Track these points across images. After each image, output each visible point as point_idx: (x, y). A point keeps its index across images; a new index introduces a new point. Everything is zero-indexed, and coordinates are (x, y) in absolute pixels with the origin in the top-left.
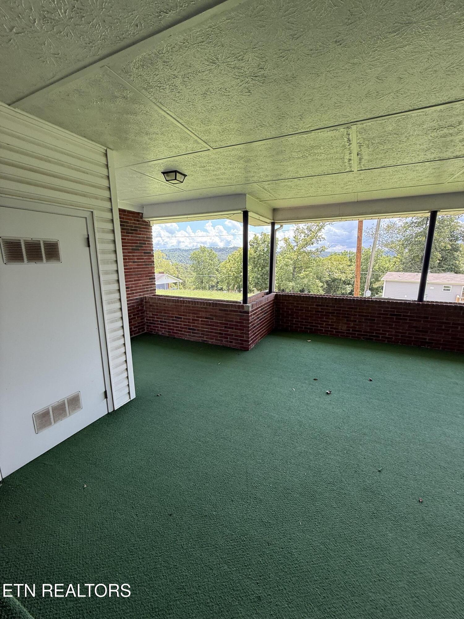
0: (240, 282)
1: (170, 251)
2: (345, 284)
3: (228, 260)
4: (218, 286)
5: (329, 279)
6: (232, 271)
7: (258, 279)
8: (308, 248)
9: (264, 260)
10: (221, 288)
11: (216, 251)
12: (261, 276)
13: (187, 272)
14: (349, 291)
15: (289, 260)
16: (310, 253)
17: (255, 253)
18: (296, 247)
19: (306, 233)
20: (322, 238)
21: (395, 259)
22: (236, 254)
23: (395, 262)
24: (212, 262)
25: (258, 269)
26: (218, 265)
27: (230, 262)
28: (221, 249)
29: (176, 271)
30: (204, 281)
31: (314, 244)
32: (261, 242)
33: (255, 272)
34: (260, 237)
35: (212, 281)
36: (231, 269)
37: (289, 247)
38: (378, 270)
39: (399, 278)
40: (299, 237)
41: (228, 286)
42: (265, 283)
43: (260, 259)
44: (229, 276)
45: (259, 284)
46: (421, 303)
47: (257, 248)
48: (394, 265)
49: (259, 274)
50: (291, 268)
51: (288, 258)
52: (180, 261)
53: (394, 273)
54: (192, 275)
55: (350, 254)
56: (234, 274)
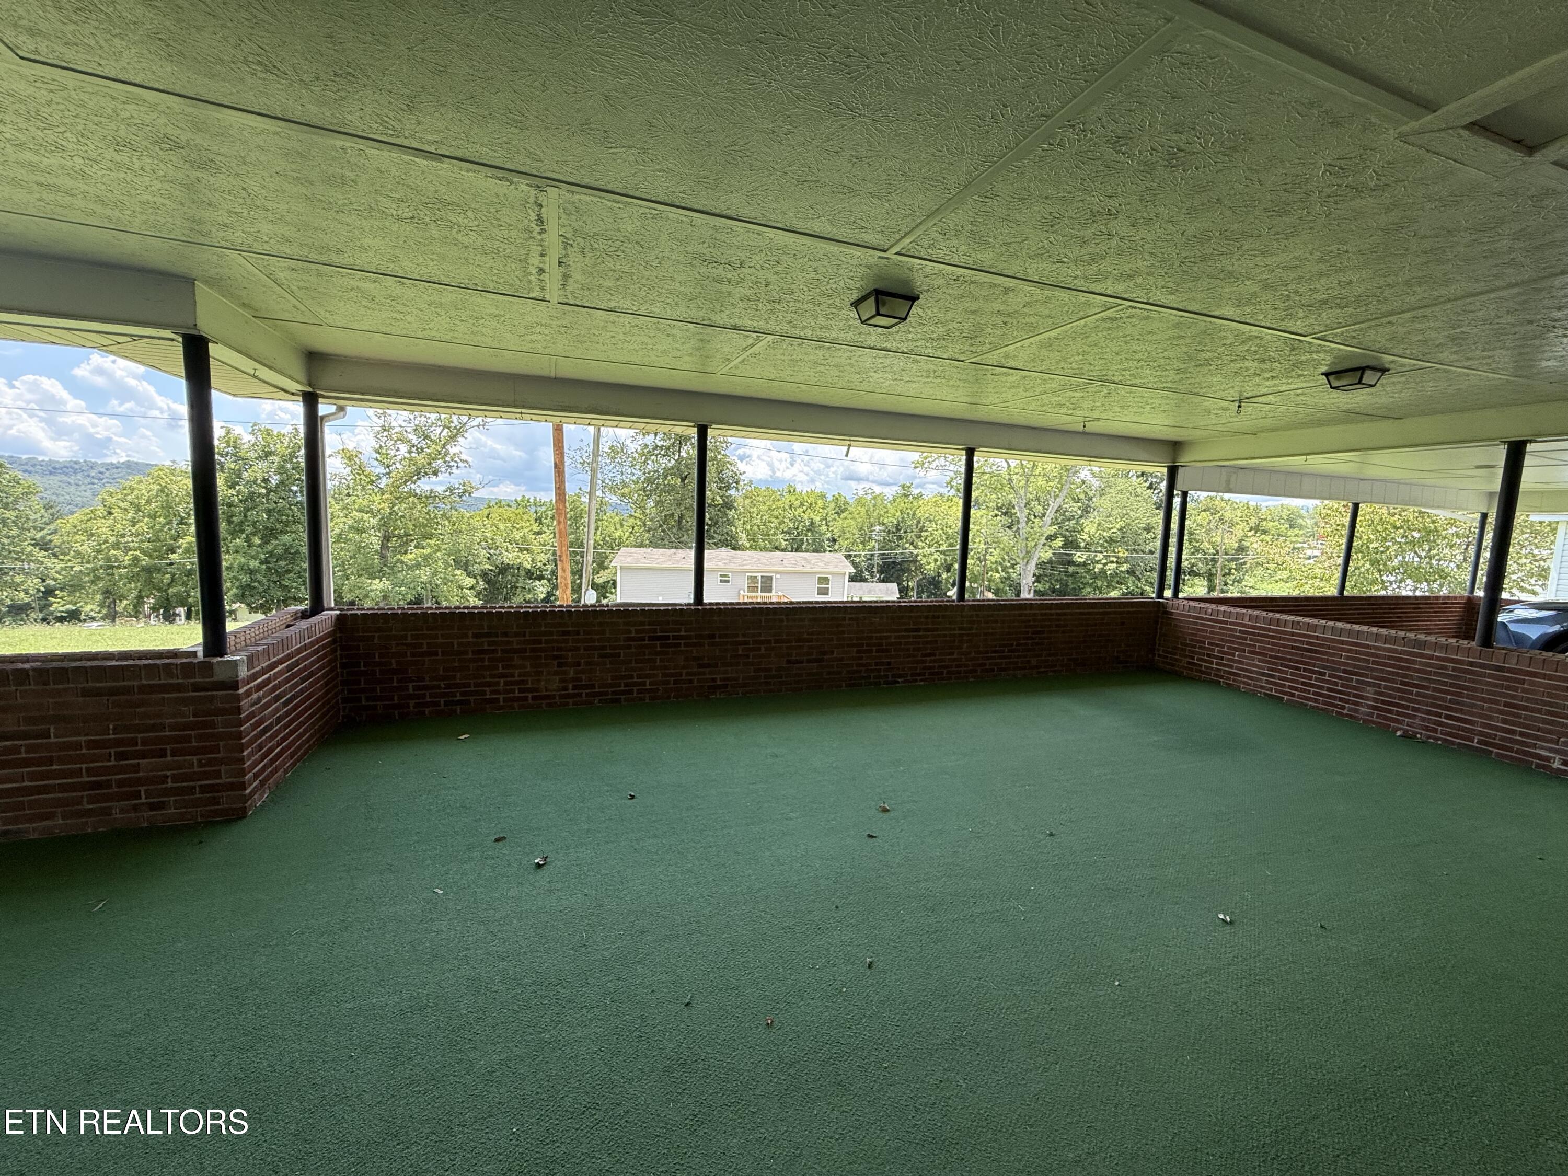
0: (169, 585)
2: (530, 579)
3: (101, 508)
4: (49, 605)
5: (491, 568)
6: (127, 549)
7: (252, 572)
8: (424, 485)
9: (269, 512)
10: (67, 612)
11: (27, 471)
12: (261, 563)
14: (542, 596)
15: (366, 516)
16: (429, 498)
17: (232, 487)
18: (384, 479)
19: (415, 441)
20: (461, 460)
21: (632, 520)
22: (143, 486)
23: (633, 528)
25: (248, 540)
26: (47, 524)
27: (110, 513)
28: (58, 466)
31: (439, 474)
32: (253, 455)
33: (237, 552)
35: (15, 586)
36: (118, 541)
37: (362, 476)
38: (601, 543)
39: (644, 560)
40: (392, 453)
41: (108, 605)
42: (281, 586)
43: (252, 509)
44: (112, 567)
45: (255, 588)
46: (700, 608)
48: (631, 533)
49: (254, 558)
50: (375, 540)
51: (360, 510)
53: (634, 550)
55: (535, 504)
56: (136, 559)
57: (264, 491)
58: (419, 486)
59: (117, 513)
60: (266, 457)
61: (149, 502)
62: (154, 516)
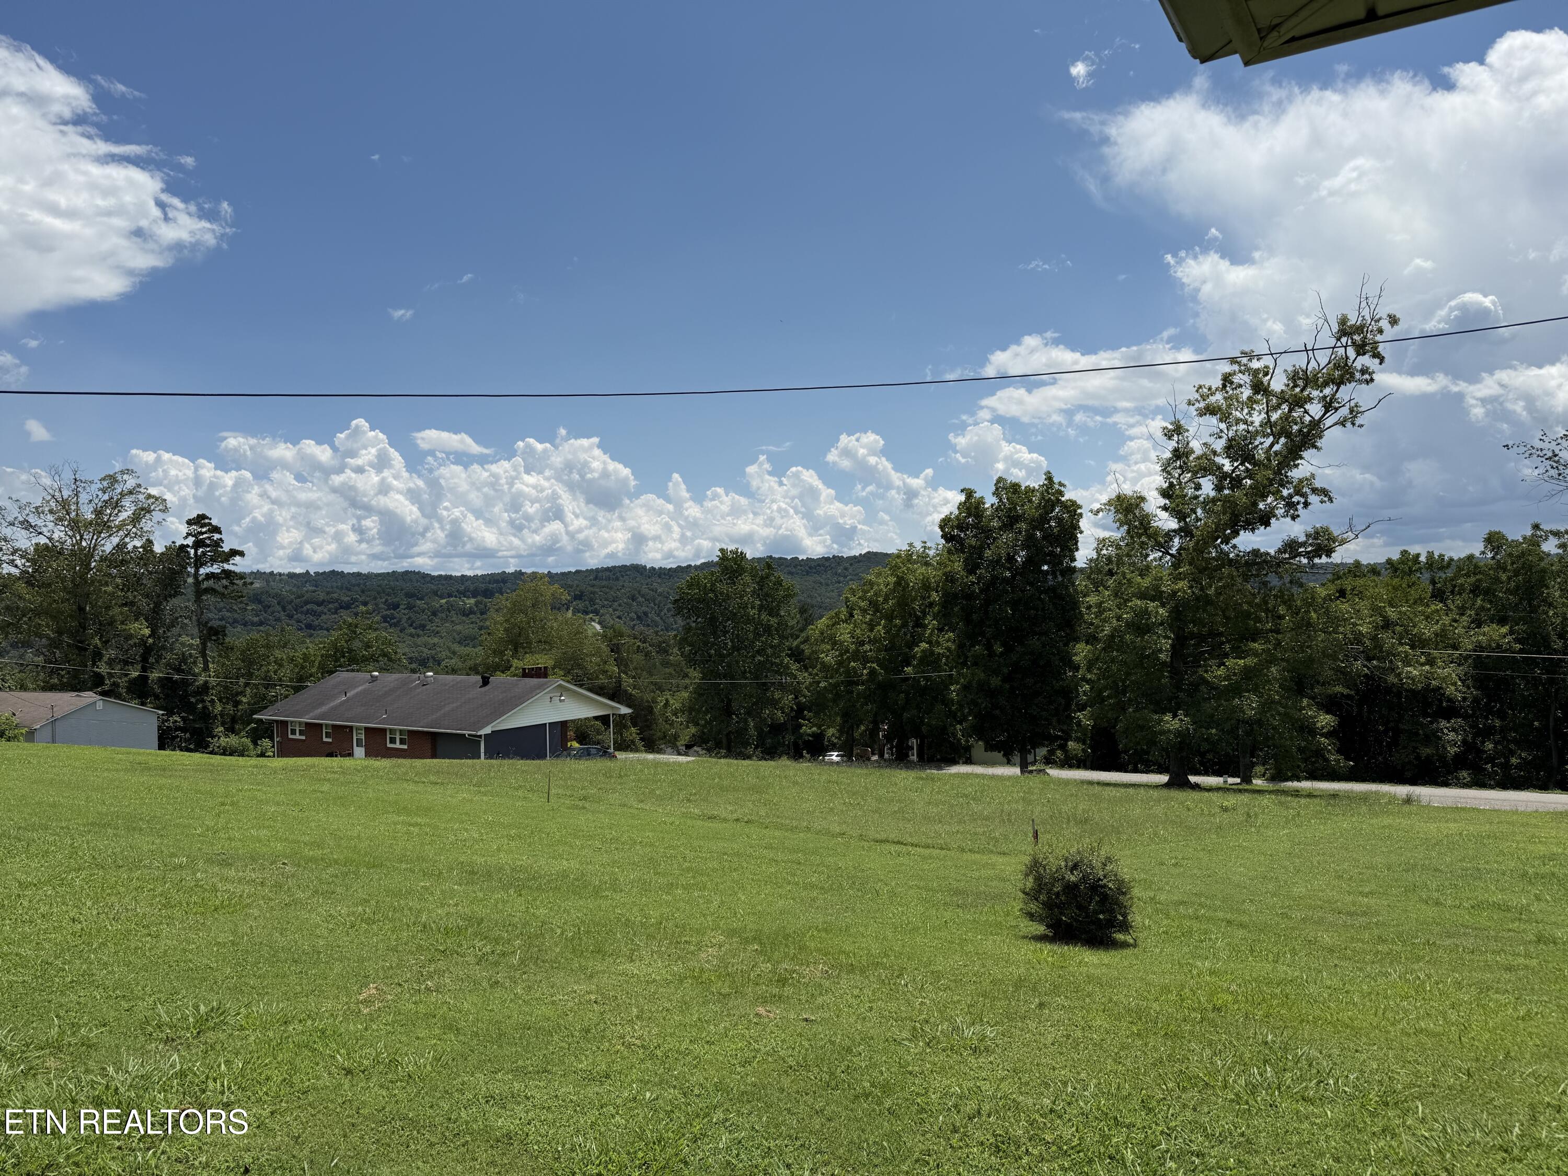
0: (904, 708)
1: (596, 579)
3: (844, 609)
4: (801, 726)
8: (1244, 544)
9: (1014, 604)
10: (813, 735)
11: (790, 573)
12: (1004, 680)
13: (666, 664)
15: (1152, 605)
16: (1257, 559)
17: (971, 572)
18: (1177, 541)
19: (1228, 467)
20: (1315, 491)
22: (881, 580)
24: (774, 621)
25: (989, 647)
26: (802, 630)
27: (852, 615)
28: (813, 564)
29: (612, 661)
30: (735, 706)
31: (1273, 521)
32: (995, 523)
33: (975, 664)
34: (990, 501)
35: (774, 703)
36: (857, 651)
37: (1144, 539)
40: (1190, 492)
41: (847, 728)
43: (995, 601)
44: (851, 683)
47: (979, 550)
50: (1166, 644)
51: (1143, 596)
52: (639, 618)
54: (686, 676)
56: (872, 672)
57: (1008, 574)
58: (1234, 547)
59: (857, 615)
60: (1012, 525)
61: (886, 600)
62: (889, 617)
